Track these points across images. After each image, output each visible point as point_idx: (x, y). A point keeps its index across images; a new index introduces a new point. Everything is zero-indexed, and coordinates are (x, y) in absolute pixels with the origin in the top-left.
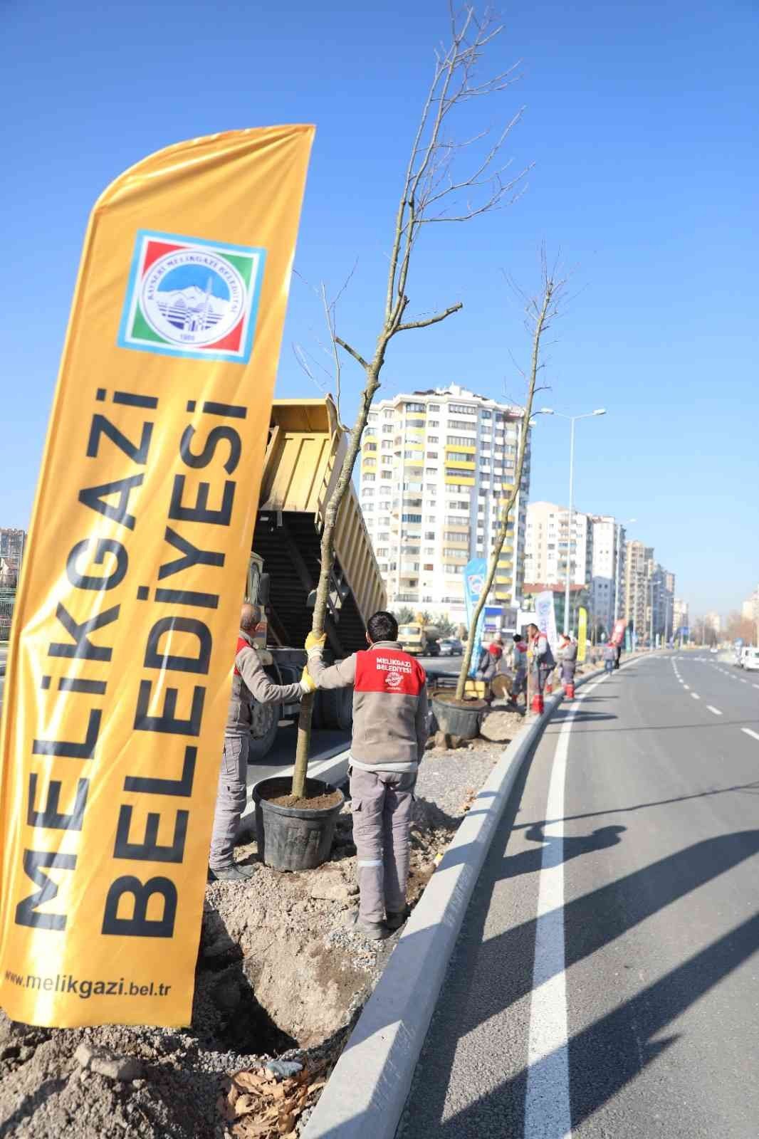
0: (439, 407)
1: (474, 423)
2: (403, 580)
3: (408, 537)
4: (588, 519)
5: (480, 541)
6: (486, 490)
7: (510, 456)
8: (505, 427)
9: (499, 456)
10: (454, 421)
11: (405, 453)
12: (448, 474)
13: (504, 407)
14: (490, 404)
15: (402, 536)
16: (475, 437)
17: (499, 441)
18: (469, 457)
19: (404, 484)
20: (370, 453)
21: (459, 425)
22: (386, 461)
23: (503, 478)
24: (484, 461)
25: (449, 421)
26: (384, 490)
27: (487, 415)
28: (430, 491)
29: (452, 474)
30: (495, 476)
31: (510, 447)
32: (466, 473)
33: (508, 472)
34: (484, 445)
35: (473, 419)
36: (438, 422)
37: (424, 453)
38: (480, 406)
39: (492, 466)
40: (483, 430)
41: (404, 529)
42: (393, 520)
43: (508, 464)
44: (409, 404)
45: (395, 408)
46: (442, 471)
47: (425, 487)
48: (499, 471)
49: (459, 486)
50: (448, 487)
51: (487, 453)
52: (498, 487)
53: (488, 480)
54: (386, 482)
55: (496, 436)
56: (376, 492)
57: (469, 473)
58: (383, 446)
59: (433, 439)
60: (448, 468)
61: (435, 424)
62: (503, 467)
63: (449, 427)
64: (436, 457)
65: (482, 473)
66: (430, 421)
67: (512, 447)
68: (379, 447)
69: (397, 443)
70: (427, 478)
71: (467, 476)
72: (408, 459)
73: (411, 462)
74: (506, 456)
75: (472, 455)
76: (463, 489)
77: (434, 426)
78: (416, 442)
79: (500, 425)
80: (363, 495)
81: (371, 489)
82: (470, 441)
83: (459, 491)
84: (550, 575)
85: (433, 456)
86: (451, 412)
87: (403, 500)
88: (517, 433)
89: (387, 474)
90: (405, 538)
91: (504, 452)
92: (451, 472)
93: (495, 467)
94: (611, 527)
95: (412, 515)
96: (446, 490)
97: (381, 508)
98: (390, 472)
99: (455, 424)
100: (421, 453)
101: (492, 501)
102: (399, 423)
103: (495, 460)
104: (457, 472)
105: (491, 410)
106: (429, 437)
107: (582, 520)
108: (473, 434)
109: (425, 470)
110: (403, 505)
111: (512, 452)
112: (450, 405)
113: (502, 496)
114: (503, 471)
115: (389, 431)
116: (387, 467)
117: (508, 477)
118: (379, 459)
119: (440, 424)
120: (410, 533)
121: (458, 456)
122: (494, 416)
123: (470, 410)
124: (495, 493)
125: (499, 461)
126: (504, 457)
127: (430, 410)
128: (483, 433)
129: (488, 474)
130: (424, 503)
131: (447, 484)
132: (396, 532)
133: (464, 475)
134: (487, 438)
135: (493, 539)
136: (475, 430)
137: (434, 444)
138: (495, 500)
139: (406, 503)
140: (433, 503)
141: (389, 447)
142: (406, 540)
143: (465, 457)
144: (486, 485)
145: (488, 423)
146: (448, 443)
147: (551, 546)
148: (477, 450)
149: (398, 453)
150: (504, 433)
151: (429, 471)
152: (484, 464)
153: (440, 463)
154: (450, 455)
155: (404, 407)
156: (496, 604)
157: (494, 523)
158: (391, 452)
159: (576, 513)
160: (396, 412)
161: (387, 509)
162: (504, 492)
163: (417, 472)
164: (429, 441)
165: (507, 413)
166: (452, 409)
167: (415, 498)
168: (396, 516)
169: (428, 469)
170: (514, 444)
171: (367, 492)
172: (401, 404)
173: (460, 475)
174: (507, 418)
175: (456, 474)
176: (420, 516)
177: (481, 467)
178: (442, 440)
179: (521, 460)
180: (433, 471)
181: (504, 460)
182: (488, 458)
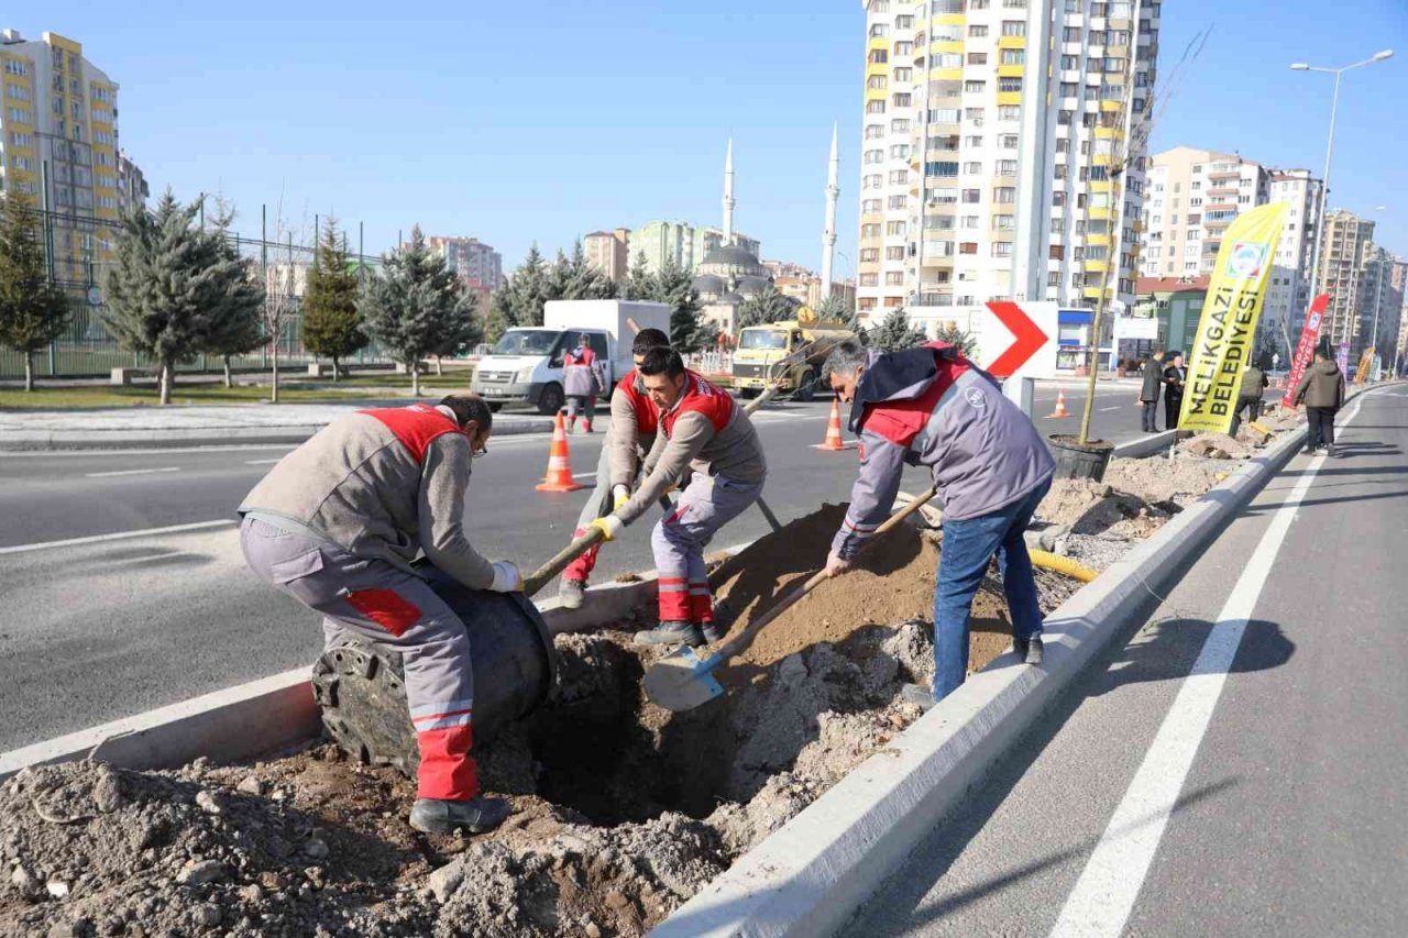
2: (926, 270)
3: (935, 199)
4: (1261, 169)
5: (1057, 202)
6: (1071, 112)
7: (1116, 51)
9: (1096, 52)
11: (931, 57)
12: (1003, 89)
15: (925, 199)
17: (1098, 24)
19: (929, 112)
20: (878, 68)
22: (901, 77)
23: (1103, 91)
26: (897, 126)
28: (972, 121)
29: (1007, 88)
30: (1088, 87)
31: (1117, 34)
33: (1112, 80)
34: (1069, 33)
37: (963, 56)
39: (1084, 70)
41: (929, 187)
42: (912, 174)
43: (1113, 66)
46: (992, 84)
47: (964, 115)
48: (1095, 79)
50: (1003, 110)
51: (1074, 48)
52: (1092, 107)
53: (1075, 95)
54: (902, 112)
55: (1092, 15)
56: (887, 130)
58: (897, 52)
59: (979, 30)
60: (1003, 79)
61: (982, 3)
62: (1104, 71)
64: (984, 62)
65: (1064, 84)
68: (890, 54)
69: (917, 45)
70: (968, 98)
72: (936, 70)
73: (939, 74)
74: (1109, 51)
78: (949, 38)
80: (868, 136)
81: (878, 127)
84: (1190, 265)
85: (978, 59)
87: (928, 139)
88: (1133, 7)
89: (903, 99)
90: (929, 201)
91: (1106, 45)
92: (1006, 84)
93: (1087, 72)
94: (1302, 185)
95: (942, 163)
96: (1000, 117)
97: (893, 157)
98: (909, 95)
100: (958, 58)
101: (1082, 133)
102: (922, 8)
103: (1090, 59)
106: (972, 27)
107: (1250, 172)
109: (964, 85)
110: (927, 147)
111: (1121, 44)
113: (1099, 122)
114: (1103, 80)
115: (907, 26)
116: (903, 87)
117: (1113, 88)
118: (891, 75)
120: (938, 193)
124: (1087, 119)
125: (1097, 60)
126: (1105, 52)
129: (1075, 84)
130: (962, 142)
131: (1001, 106)
132: (915, 192)
135: (1080, 195)
137: (980, 39)
138: (1087, 130)
139: (932, 144)
140: (976, 140)
141: (906, 52)
142: (932, 206)
144: (1070, 104)
146: (1004, 33)
147: (1194, 219)
149: (920, 62)
150: (1106, 10)
151: (971, 87)
152: (1069, 67)
153: (990, 71)
154: (1006, 54)
156: (1085, 306)
157: (1085, 170)
158: (908, 61)
159: (1241, 162)
161: (902, 156)
162: (1104, 115)
163: (952, 89)
164: (971, 33)
167: (946, 134)
168: (916, 167)
169: (969, 82)
170: (1126, 27)
171: (873, 132)
176: (957, 164)
177: (1062, 72)
178: (995, 30)
179: (1139, 57)
180: (977, 86)
181: (1106, 58)
182: (1076, 56)
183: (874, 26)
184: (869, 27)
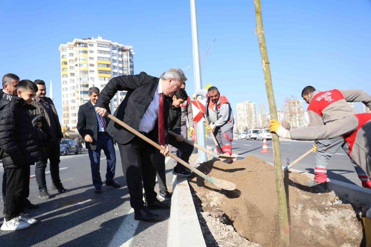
0: (93, 45)
1: (109, 52)
3: (84, 100)
7: (125, 66)
8: (122, 54)
9: (121, 65)
10: (100, 51)
11: (80, 64)
12: (99, 73)
13: (121, 45)
14: (115, 44)
15: (81, 100)
16: (109, 57)
17: (120, 59)
18: (108, 66)
19: (80, 78)
20: (65, 66)
21: (103, 52)
22: (72, 69)
24: (114, 67)
25: (98, 50)
26: (72, 81)
27: (114, 48)
28: (92, 81)
29: (101, 73)
31: (125, 62)
32: (107, 72)
33: (125, 72)
34: (114, 61)
35: (108, 49)
36: (93, 51)
37: (88, 65)
38: (111, 45)
39: (118, 69)
40: (113, 55)
41: (82, 97)
42: (77, 94)
43: (125, 69)
44: (80, 44)
45: (74, 46)
46: (96, 72)
47: (90, 79)
49: (105, 78)
50: (100, 78)
51: (115, 64)
54: (72, 78)
55: (119, 57)
56: (69, 82)
57: (108, 72)
58: (70, 62)
59: (91, 58)
60: (99, 70)
61: (92, 52)
62: (123, 70)
63: (98, 53)
64: (93, 66)
65: (114, 72)
66: (90, 51)
67: (126, 62)
68: (68, 63)
69: (76, 61)
70: (90, 75)
71: (108, 73)
72: (81, 67)
73: (82, 68)
75: (109, 65)
76: (106, 79)
77: (91, 53)
78: (84, 60)
79: (120, 53)
80: (63, 84)
81: (66, 82)
82: (108, 59)
83: (105, 80)
85: (92, 65)
86: (98, 46)
87: (81, 85)
88: (127, 56)
89: (72, 74)
90: (82, 101)
91: (123, 64)
92: (100, 72)
93: (119, 70)
95: (85, 91)
96: (99, 80)
97: (71, 89)
98: (74, 74)
99: (101, 52)
100: (87, 65)
102: (76, 52)
103: (119, 67)
104: (103, 72)
105: (116, 46)
108: (109, 56)
109: (89, 71)
110: (81, 87)
111: (126, 64)
112: (98, 44)
114: (123, 72)
115: (72, 56)
116: (72, 72)
118: (69, 68)
119: (94, 52)
121: (103, 65)
122: (117, 49)
123: (107, 46)
125: (121, 67)
126: (123, 66)
127: (89, 46)
128: (113, 56)
129: (116, 73)
130: (89, 86)
131: (99, 77)
132: (78, 99)
133: (106, 73)
134: (115, 58)
136: (109, 54)
137: (92, 60)
139: (82, 86)
141: (72, 63)
143: (106, 65)
145: (115, 52)
146: (98, 59)
148: (111, 63)
149: (77, 65)
150: (122, 56)
151: (91, 72)
152: (115, 69)
153: (95, 68)
154: (99, 65)
155: (78, 45)
158: (73, 64)
160: (75, 48)
161: (73, 89)
163: (86, 72)
164: (90, 59)
165: (122, 48)
166: (99, 45)
167: (85, 84)
168: (78, 92)
169: (90, 71)
170: (126, 60)
171: (64, 83)
172: (76, 43)
173: (104, 73)
174: (123, 50)
175: (103, 73)
177: (113, 70)
178: (96, 59)
179: (130, 68)
180: (93, 72)
181: (123, 67)
182: (116, 66)
183: (63, 55)
184: (61, 56)
